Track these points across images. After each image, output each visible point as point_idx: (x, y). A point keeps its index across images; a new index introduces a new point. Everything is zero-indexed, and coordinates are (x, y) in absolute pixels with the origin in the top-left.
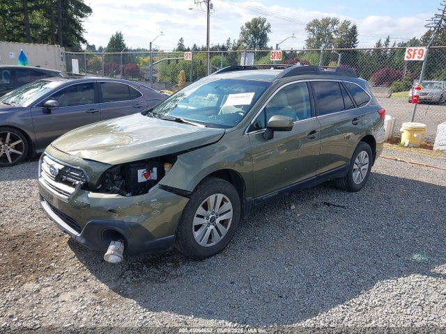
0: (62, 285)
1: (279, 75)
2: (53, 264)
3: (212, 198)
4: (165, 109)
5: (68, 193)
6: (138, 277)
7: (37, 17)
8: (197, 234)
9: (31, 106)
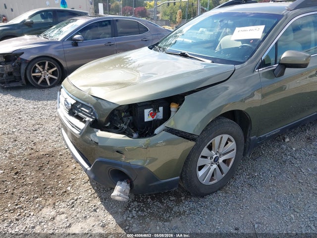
0: (75, 213)
1: (290, 6)
2: (69, 188)
3: (217, 139)
4: (167, 44)
5: (79, 129)
6: (143, 211)
8: (200, 173)
9: (63, 40)
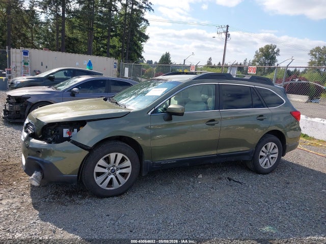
3: (112, 155)
7: (115, 41)
9: (64, 91)
